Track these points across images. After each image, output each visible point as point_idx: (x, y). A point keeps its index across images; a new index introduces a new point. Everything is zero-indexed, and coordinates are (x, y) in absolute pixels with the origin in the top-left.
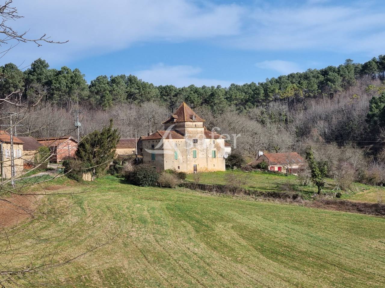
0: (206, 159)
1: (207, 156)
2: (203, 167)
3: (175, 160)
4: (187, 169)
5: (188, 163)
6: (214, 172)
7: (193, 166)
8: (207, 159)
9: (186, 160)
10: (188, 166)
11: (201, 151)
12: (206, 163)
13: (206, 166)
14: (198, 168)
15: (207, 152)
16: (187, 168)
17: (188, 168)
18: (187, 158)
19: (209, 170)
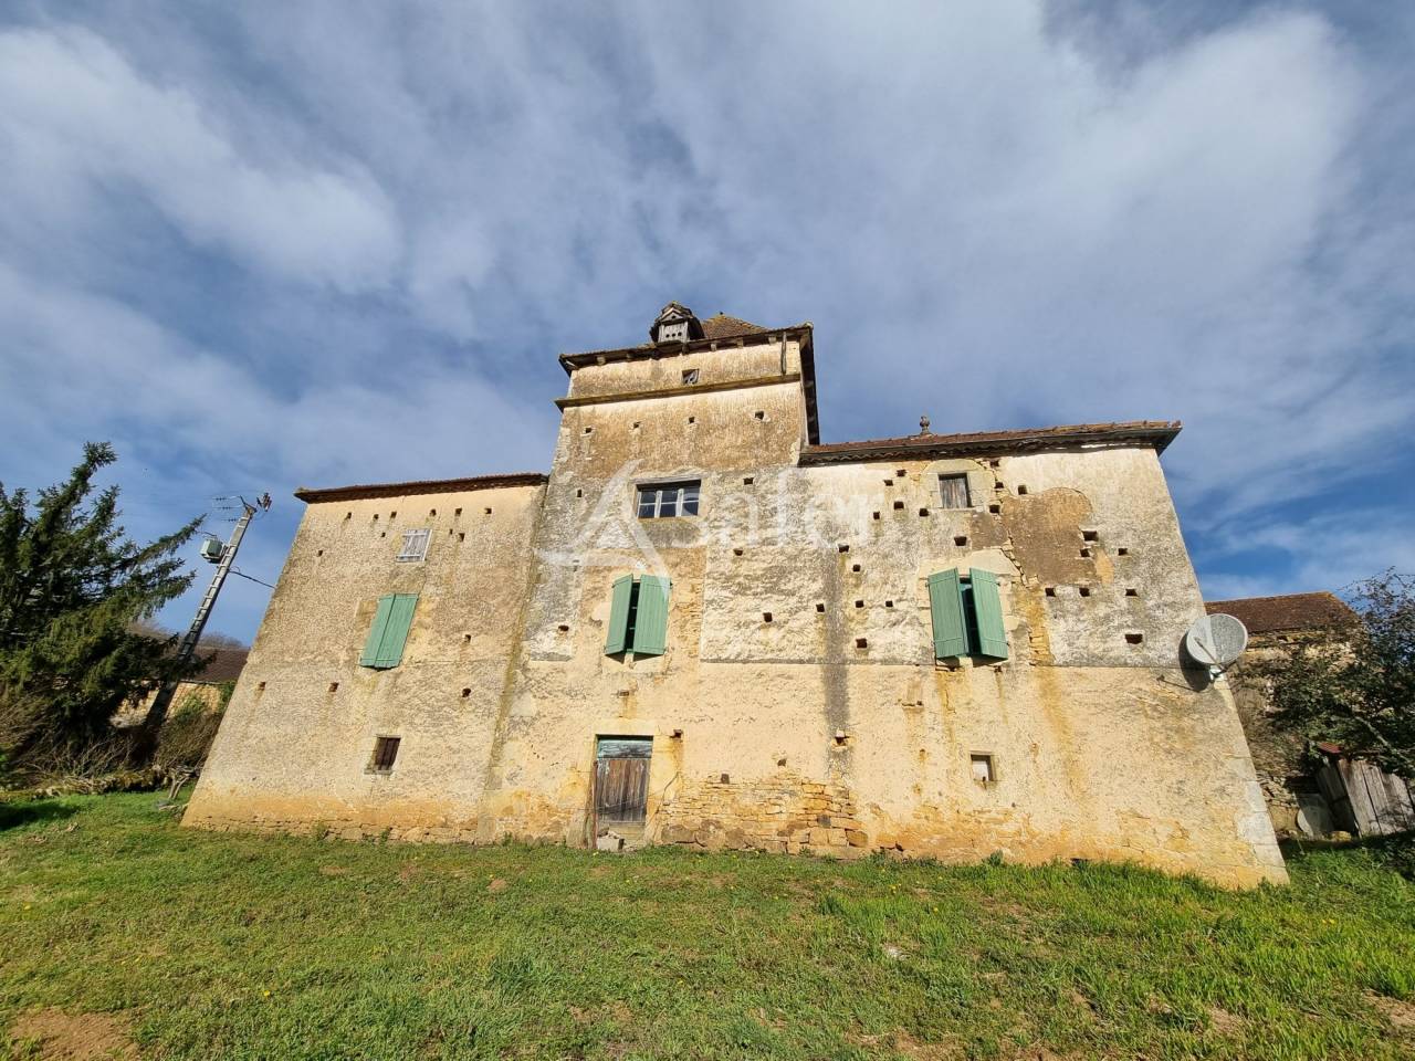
0: (812, 676)
1: (834, 637)
2: (753, 767)
3: (361, 671)
4: (491, 782)
5: (528, 706)
6: (995, 861)
7: (583, 754)
8: (835, 679)
9: (501, 673)
10: (516, 749)
11: (742, 590)
12: (819, 724)
13: (814, 767)
14: (661, 778)
15: (832, 590)
16: (496, 756)
17: (503, 771)
18: (516, 651)
19: (875, 832)
